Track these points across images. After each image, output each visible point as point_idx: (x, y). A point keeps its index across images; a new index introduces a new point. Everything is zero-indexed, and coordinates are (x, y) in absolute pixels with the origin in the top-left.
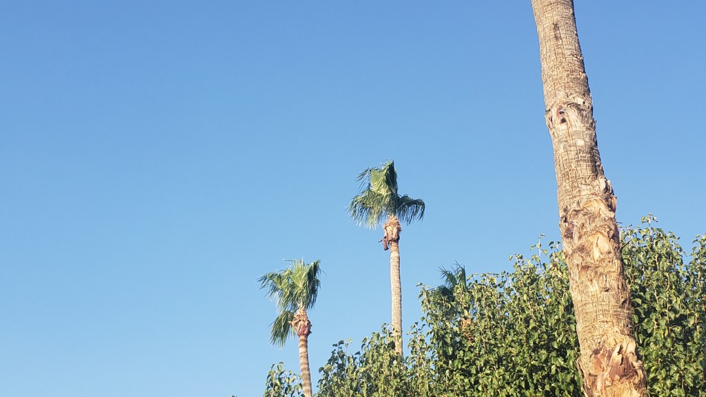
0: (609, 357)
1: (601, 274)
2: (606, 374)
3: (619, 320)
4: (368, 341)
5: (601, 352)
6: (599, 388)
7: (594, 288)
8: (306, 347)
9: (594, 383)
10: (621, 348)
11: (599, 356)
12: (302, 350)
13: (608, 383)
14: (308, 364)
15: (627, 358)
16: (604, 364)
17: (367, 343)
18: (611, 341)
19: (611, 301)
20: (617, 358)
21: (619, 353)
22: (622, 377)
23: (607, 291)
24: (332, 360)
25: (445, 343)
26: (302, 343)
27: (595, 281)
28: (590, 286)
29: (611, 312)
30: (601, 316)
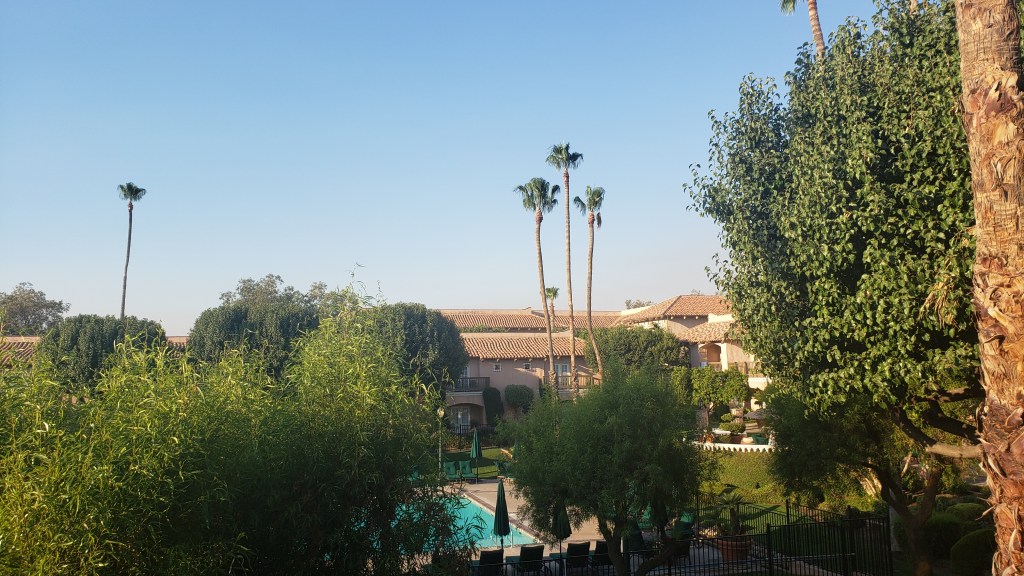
0: (986, 95)
1: (985, 10)
2: (982, 112)
3: (1001, 55)
4: (834, 35)
5: (978, 91)
6: (974, 125)
7: (977, 26)
8: (816, 8)
9: (971, 120)
10: (999, 84)
11: (976, 95)
12: (812, 13)
13: (983, 120)
14: (818, 19)
15: (1006, 94)
16: (980, 104)
17: (833, 38)
18: (989, 79)
19: (993, 39)
20: (994, 95)
21: (996, 90)
22: (998, 112)
23: (990, 27)
24: (799, 62)
25: (901, 35)
26: (811, 6)
27: (978, 19)
28: (973, 25)
29: (993, 47)
30: (982, 54)
